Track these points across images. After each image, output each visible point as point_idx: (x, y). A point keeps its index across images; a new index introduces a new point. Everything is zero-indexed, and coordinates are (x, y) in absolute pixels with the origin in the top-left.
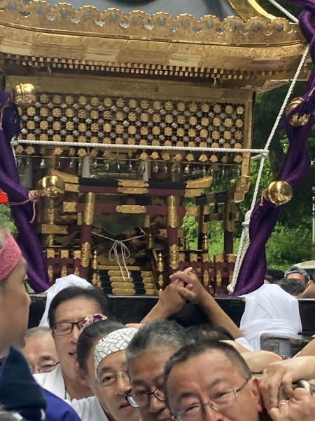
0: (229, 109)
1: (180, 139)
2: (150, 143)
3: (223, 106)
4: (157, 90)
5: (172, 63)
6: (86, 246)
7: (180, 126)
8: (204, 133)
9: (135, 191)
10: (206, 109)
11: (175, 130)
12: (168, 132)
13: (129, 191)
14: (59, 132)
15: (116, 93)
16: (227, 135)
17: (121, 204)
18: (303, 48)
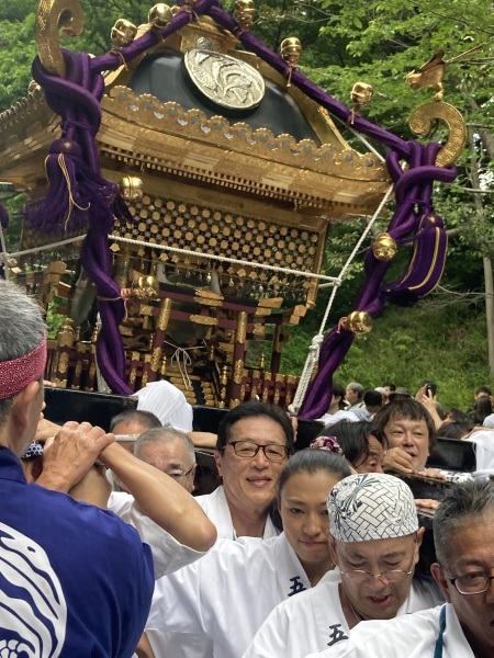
0: (305, 236)
3: (300, 231)
4: (242, 206)
5: (265, 181)
6: (157, 351)
8: (279, 256)
9: (210, 303)
10: (284, 232)
11: (252, 248)
12: (246, 249)
13: (204, 302)
14: (143, 234)
15: (204, 203)
17: (194, 314)
18: (387, 187)
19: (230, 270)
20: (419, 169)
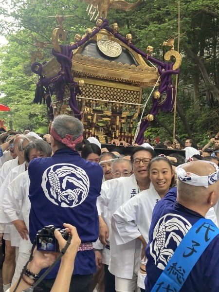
1: (121, 100)
2: (113, 100)
3: (134, 91)
6: (93, 129)
7: (122, 96)
10: (129, 92)
13: (106, 114)
16: (134, 100)
17: (104, 117)
18: (158, 77)
19: (114, 104)
20: (168, 71)
